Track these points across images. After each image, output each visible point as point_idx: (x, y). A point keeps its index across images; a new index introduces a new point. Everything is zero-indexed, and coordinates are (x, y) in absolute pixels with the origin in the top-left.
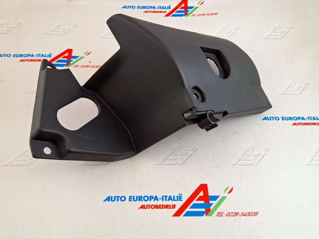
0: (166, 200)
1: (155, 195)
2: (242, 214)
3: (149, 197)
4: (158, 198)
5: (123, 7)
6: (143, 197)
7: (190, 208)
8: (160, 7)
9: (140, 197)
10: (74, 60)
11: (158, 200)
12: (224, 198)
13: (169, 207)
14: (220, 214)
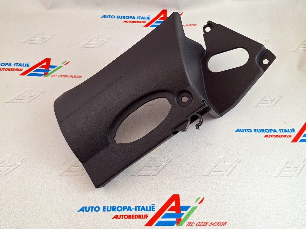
0: (139, 210)
1: (129, 205)
2: (211, 223)
3: (123, 207)
4: (132, 208)
5: (103, 17)
6: (117, 207)
7: (162, 218)
8: (140, 17)
9: (114, 208)
10: (52, 69)
11: (131, 211)
12: (195, 208)
13: (141, 217)
14: (190, 224)
